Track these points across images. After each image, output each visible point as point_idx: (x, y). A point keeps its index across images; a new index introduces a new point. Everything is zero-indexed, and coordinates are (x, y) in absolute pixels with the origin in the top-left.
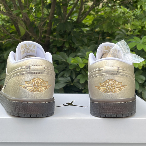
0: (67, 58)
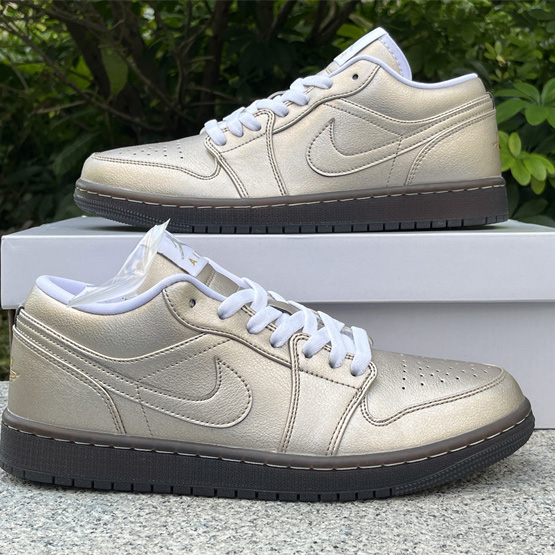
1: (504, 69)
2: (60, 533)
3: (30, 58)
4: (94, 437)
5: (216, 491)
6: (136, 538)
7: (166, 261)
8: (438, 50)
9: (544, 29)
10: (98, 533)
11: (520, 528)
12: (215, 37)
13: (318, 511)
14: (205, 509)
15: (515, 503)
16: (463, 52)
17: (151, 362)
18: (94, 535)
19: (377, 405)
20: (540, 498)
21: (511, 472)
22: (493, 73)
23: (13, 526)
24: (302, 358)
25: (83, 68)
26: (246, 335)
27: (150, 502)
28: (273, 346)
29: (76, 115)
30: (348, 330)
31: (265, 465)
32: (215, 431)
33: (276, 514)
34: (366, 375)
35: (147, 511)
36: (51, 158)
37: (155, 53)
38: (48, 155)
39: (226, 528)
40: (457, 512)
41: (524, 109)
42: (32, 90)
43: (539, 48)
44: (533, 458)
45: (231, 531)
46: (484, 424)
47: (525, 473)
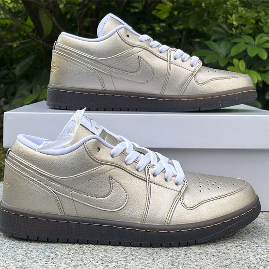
1: (236, 28)
2: (30, 264)
3: (3, 16)
4: (48, 216)
5: (110, 242)
6: (68, 266)
7: (84, 128)
8: (204, 18)
9: (256, 9)
10: (49, 264)
11: (256, 262)
12: (96, 9)
13: (157, 252)
14: (101, 251)
15: (252, 249)
16: (217, 19)
17: (78, 179)
18: (47, 265)
19: (188, 200)
20: (264, 247)
21: (249, 232)
22: (231, 29)
23: (6, 259)
24: (152, 176)
25: (29, 22)
26: (124, 165)
27: (73, 247)
28: (137, 170)
29: (26, 45)
30: (170, 161)
31: (135, 230)
32: (110, 213)
33: (136, 254)
34: (182, 185)
35: (72, 252)
36: (14, 66)
37: (66, 16)
38: (12, 65)
39: (112, 261)
40: (225, 253)
41: (247, 48)
42: (4, 33)
43: (253, 18)
44: (259, 225)
45: (115, 263)
46: (239, 209)
47: (255, 233)
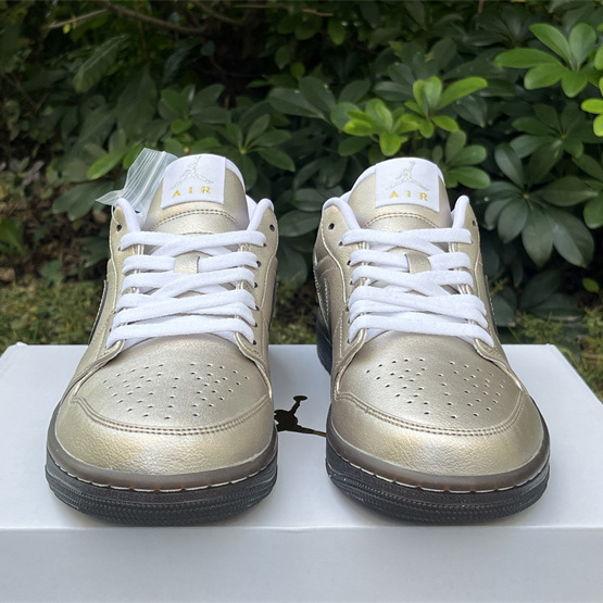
0: (332, 105)
